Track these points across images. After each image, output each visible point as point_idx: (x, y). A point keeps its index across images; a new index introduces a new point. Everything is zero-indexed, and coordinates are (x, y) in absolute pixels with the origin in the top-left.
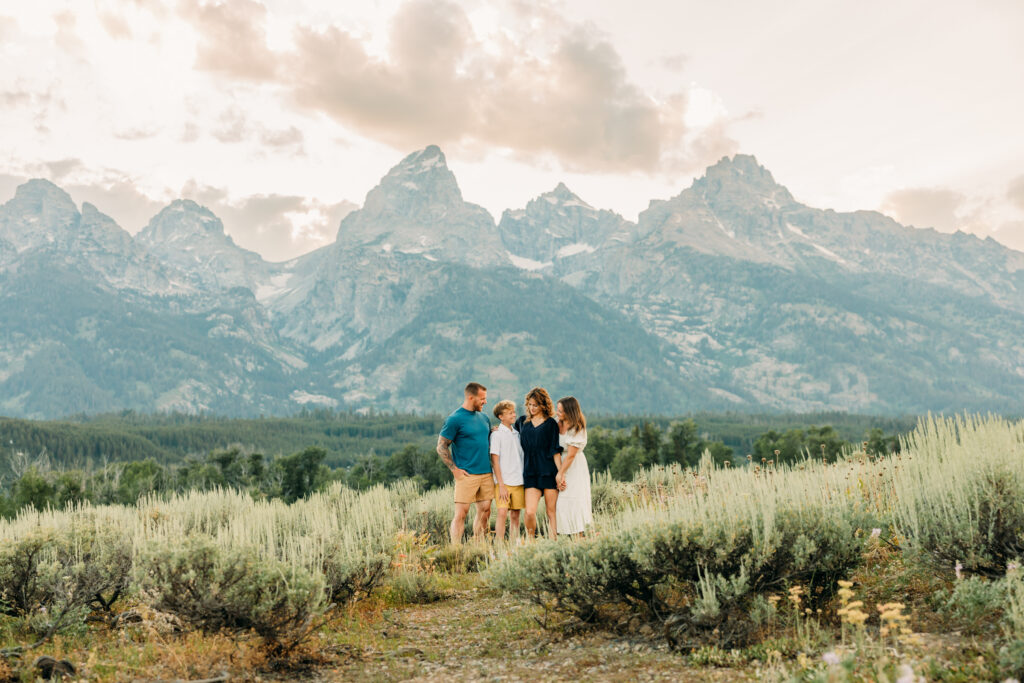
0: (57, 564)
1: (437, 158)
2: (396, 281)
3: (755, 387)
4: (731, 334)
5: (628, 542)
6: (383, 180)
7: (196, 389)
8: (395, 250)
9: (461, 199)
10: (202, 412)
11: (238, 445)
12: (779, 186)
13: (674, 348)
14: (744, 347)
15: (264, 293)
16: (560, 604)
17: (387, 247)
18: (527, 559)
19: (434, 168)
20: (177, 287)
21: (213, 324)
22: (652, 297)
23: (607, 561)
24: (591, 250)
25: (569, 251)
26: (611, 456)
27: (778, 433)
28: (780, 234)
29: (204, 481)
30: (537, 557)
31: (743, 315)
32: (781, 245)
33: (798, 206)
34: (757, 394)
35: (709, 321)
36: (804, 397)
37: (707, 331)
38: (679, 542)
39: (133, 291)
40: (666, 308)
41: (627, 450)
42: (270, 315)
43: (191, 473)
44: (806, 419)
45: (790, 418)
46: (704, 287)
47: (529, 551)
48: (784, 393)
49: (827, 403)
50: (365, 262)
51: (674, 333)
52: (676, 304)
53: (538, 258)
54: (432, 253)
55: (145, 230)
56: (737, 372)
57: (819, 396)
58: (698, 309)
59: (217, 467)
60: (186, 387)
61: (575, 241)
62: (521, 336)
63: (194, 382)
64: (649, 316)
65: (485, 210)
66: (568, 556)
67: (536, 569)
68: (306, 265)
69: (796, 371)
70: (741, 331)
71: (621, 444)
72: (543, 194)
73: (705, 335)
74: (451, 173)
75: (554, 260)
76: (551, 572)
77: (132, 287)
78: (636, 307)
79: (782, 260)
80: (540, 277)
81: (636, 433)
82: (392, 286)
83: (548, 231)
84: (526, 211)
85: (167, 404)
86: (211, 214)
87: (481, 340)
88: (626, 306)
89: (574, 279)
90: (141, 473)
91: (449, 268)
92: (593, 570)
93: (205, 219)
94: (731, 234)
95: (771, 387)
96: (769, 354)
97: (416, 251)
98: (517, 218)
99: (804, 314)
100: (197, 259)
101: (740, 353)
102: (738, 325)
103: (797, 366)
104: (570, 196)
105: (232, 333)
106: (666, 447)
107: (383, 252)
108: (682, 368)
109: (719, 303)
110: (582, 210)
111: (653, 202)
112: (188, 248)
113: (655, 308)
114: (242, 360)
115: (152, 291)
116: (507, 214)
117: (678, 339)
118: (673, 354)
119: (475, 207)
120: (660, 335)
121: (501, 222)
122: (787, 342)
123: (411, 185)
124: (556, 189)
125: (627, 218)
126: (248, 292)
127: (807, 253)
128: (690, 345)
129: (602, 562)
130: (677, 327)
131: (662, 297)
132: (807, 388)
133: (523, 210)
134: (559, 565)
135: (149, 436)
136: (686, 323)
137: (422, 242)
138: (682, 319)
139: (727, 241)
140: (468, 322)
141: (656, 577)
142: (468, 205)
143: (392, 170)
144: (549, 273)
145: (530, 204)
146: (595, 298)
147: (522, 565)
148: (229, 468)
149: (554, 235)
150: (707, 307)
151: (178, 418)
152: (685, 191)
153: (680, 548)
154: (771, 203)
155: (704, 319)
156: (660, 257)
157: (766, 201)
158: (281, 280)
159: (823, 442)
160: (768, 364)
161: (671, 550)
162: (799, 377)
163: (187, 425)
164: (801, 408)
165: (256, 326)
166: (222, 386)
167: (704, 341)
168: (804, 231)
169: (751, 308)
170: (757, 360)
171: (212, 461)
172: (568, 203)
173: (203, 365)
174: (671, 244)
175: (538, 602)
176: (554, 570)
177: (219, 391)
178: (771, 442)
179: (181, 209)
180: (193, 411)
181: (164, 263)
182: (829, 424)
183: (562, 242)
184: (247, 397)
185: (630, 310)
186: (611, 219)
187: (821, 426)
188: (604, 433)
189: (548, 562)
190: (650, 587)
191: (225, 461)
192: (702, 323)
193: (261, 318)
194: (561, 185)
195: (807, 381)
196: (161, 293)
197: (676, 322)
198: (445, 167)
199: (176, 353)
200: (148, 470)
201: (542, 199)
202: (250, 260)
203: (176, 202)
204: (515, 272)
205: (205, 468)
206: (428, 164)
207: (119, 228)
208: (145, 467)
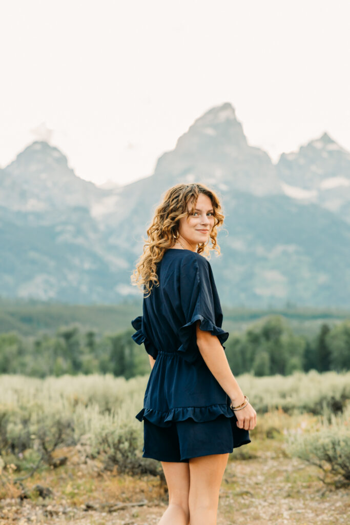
1: (230, 112)
6: (191, 128)
7: (47, 282)
9: (246, 143)
10: (51, 299)
11: (77, 325)
15: (98, 210)
16: (333, 469)
18: (314, 442)
19: (227, 119)
20: (32, 205)
21: (60, 233)
24: (346, 183)
25: (331, 183)
29: (52, 350)
30: (321, 441)
39: (3, 208)
42: (102, 227)
43: (44, 345)
47: (315, 437)
53: (306, 188)
54: (225, 183)
55: (13, 162)
59: (62, 341)
60: (40, 279)
61: (334, 174)
62: (291, 248)
63: (46, 277)
65: (264, 151)
66: (339, 442)
67: (320, 449)
68: (128, 191)
72: (312, 141)
74: (240, 122)
75: (318, 190)
76: (329, 450)
77: (2, 204)
80: (307, 203)
83: (314, 168)
84: (298, 153)
85: (26, 292)
86: (60, 152)
87: (260, 250)
89: (333, 205)
91: (238, 194)
93: (56, 154)
97: (212, 181)
98: (290, 158)
100: (50, 185)
104: (332, 141)
105: (74, 241)
110: (341, 153)
112: (43, 176)
114: (81, 261)
115: (16, 207)
116: (283, 157)
119: (258, 149)
121: (279, 161)
124: (321, 137)
126: (84, 210)
133: (295, 153)
134: (334, 447)
135: (12, 315)
137: (217, 176)
140: (250, 236)
142: (253, 148)
143: (197, 121)
144: (314, 201)
145: (302, 147)
147: (311, 445)
148: (71, 341)
149: (319, 171)
151: (33, 302)
158: (111, 201)
163: (39, 308)
165: (92, 235)
166: (65, 279)
171: (59, 336)
172: (331, 147)
173: (52, 264)
175: (320, 467)
176: (331, 450)
177: (64, 283)
179: (38, 147)
180: (44, 297)
181: (25, 187)
183: (326, 176)
184: (84, 288)
189: (327, 445)
191: (68, 336)
193: (95, 229)
194: (325, 134)
196: (23, 209)
198: (235, 119)
199: (33, 255)
200: (12, 341)
201: (310, 145)
202: (88, 187)
203: (35, 143)
204: (287, 199)
205: (53, 341)
206: (223, 115)
208: (10, 338)
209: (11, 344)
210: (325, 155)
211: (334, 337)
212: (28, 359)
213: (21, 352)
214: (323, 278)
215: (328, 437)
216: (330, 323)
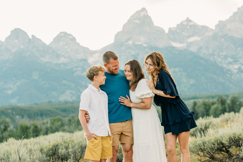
0: (64, 150)
1: (145, 12)
5: (222, 138)
6: (128, 20)
7: (71, 93)
8: (133, 44)
9: (153, 25)
13: (229, 70)
15: (91, 60)
16: (204, 155)
17: (130, 42)
18: (195, 143)
20: (62, 60)
21: (75, 71)
22: (221, 54)
23: (216, 143)
24: (199, 39)
25: (192, 40)
26: (210, 108)
30: (198, 143)
37: (241, 64)
38: (235, 137)
40: (226, 57)
41: (215, 106)
43: (72, 120)
46: (239, 49)
47: (195, 141)
50: (123, 48)
51: (229, 65)
52: (229, 55)
53: (181, 43)
54: (146, 43)
55: (52, 42)
58: (237, 57)
60: (68, 92)
61: (193, 36)
62: (177, 69)
63: (70, 91)
64: (220, 60)
65: (162, 28)
66: (206, 142)
67: (197, 146)
71: (213, 104)
72: (182, 22)
73: (240, 65)
74: (150, 16)
75: (187, 43)
76: (201, 146)
77: (49, 61)
78: (216, 57)
80: (182, 49)
81: (218, 100)
83: (184, 33)
84: (177, 27)
86: (72, 36)
88: (212, 57)
89: (194, 49)
91: (151, 48)
92: (213, 146)
93: (70, 37)
97: (140, 43)
98: (173, 30)
100: (69, 50)
104: (191, 21)
106: (229, 104)
107: (129, 44)
108: (233, 77)
110: (195, 26)
111: (219, 21)
112: (66, 47)
113: (222, 57)
115: (55, 62)
116: (170, 29)
117: (231, 67)
118: (229, 72)
119: (159, 27)
120: (225, 66)
121: (169, 32)
123: (137, 21)
126: (85, 60)
128: (235, 69)
129: (215, 143)
130: (230, 63)
131: (224, 53)
133: (175, 27)
134: (204, 145)
136: (234, 61)
137: (142, 41)
138: (232, 60)
141: (229, 147)
142: (156, 27)
143: (131, 17)
144: (185, 48)
145: (178, 25)
146: (201, 55)
147: (194, 145)
149: (186, 35)
150: (240, 56)
151: (66, 102)
152: (230, 17)
153: (236, 139)
156: (223, 40)
158: (96, 55)
161: (233, 140)
163: (69, 105)
167: (240, 67)
173: (73, 85)
174: (226, 35)
175: (198, 154)
176: (202, 146)
179: (62, 34)
180: (71, 100)
181: (58, 52)
183: (189, 37)
186: (205, 28)
188: (207, 100)
189: (201, 144)
190: (228, 149)
192: (238, 61)
194: (188, 18)
196: (58, 62)
197: (230, 61)
198: (148, 15)
199: (64, 82)
201: (181, 23)
202: (86, 50)
203: (61, 33)
204: (173, 48)
206: (142, 14)
207: (43, 42)
208: (57, 119)
209: (58, 122)
210: (188, 27)
211: (199, 107)
212: (66, 127)
214: (192, 81)
215: (201, 140)
216: (197, 100)
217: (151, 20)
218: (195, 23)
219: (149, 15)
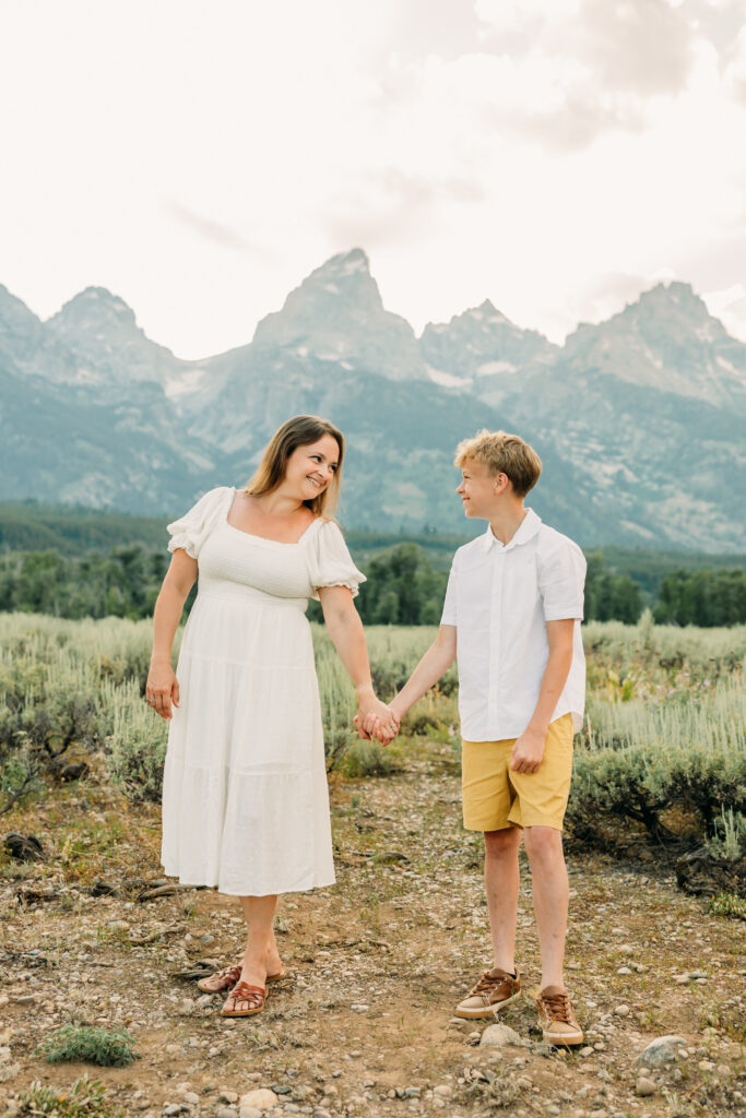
1: (361, 262)
2: (309, 386)
3: (668, 524)
4: (648, 468)
6: (306, 282)
7: (101, 483)
8: (312, 357)
9: (381, 306)
10: (106, 506)
11: (141, 544)
12: (712, 318)
13: (588, 477)
14: (661, 482)
15: (174, 389)
17: (303, 351)
19: (357, 273)
20: (84, 376)
21: (121, 417)
22: (571, 424)
24: (512, 370)
25: (490, 369)
27: (688, 571)
28: (709, 368)
29: (105, 576)
31: (662, 448)
32: (710, 380)
33: (731, 340)
34: (668, 531)
35: (627, 453)
36: (717, 538)
37: (624, 462)
39: (41, 378)
40: (584, 436)
42: (179, 412)
43: (93, 568)
44: (717, 560)
45: (701, 557)
46: (626, 417)
48: (696, 531)
49: (739, 544)
50: (279, 366)
51: (590, 461)
52: (595, 432)
53: (457, 374)
54: (350, 360)
55: (57, 315)
56: (650, 507)
57: (732, 537)
58: (617, 439)
59: (119, 564)
60: (90, 479)
61: (496, 358)
63: (99, 476)
64: (566, 443)
65: (405, 321)
68: (215, 365)
69: (712, 510)
70: (659, 465)
72: (469, 310)
73: (621, 466)
74: (374, 280)
75: (474, 377)
77: (41, 372)
78: (554, 432)
79: (708, 395)
80: (458, 393)
82: (306, 392)
83: (469, 347)
84: (450, 325)
85: (71, 495)
86: (124, 304)
87: (393, 455)
88: (544, 431)
89: (492, 398)
90: (43, 564)
91: (365, 377)
93: (118, 307)
94: (659, 364)
95: (684, 525)
96: (686, 491)
97: (332, 357)
98: (439, 331)
99: (726, 452)
100: (108, 349)
101: (655, 487)
102: (657, 459)
103: (712, 505)
104: (497, 313)
105: (140, 429)
107: (299, 356)
108: (595, 499)
109: (640, 435)
110: (507, 328)
111: (581, 325)
112: (100, 337)
113: (573, 434)
114: (149, 457)
115: (60, 379)
116: (429, 326)
117: (595, 468)
118: (587, 484)
119: (397, 317)
120: (577, 462)
121: (424, 334)
122: (705, 480)
123: (332, 288)
124: (483, 305)
125: (551, 339)
126: (156, 388)
127: (734, 390)
128: (606, 475)
130: (594, 456)
131: (581, 424)
132: (721, 528)
133: (446, 325)
135: (52, 526)
136: (605, 453)
137: (339, 350)
138: (600, 448)
139: (654, 370)
140: (380, 435)
142: (390, 314)
143: (315, 272)
144: (468, 391)
145: (455, 318)
148: (131, 566)
149: (477, 352)
150: (627, 438)
151: (81, 510)
152: (615, 316)
154: (704, 334)
155: (623, 450)
156: (583, 383)
157: (698, 332)
158: (192, 377)
159: (732, 586)
160: (683, 501)
162: (713, 516)
163: (90, 518)
164: (712, 548)
165: (165, 423)
166: (126, 481)
167: (620, 473)
168: (735, 366)
169: (672, 442)
170: (672, 495)
171: (115, 557)
172: (494, 320)
173: (109, 459)
174: (595, 370)
177: (124, 486)
178: (680, 582)
179: (94, 295)
180: (96, 504)
181: (74, 350)
182: (740, 567)
183: (484, 359)
184: (152, 494)
185: (547, 435)
186: (535, 339)
187: (731, 569)
191: (127, 559)
192: (618, 454)
193: (170, 415)
194: (488, 300)
195: (720, 520)
196: (71, 381)
197: (593, 451)
198: (368, 273)
199: (82, 445)
200: (50, 561)
201: (467, 314)
202: (162, 355)
203: (90, 289)
204: (432, 386)
205: (106, 564)
206: (351, 267)
207: (29, 311)
208: (47, 558)
209: (47, 566)
210: (486, 330)
213: (61, 578)
217: (378, 292)
218: (507, 320)
219: (372, 275)
